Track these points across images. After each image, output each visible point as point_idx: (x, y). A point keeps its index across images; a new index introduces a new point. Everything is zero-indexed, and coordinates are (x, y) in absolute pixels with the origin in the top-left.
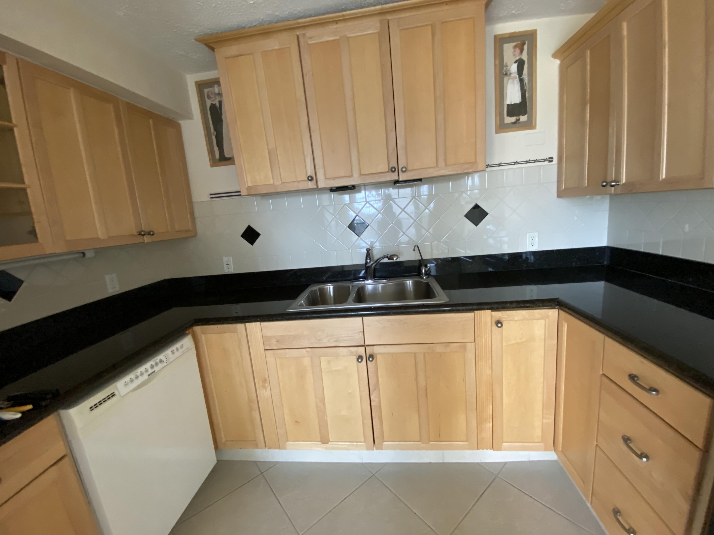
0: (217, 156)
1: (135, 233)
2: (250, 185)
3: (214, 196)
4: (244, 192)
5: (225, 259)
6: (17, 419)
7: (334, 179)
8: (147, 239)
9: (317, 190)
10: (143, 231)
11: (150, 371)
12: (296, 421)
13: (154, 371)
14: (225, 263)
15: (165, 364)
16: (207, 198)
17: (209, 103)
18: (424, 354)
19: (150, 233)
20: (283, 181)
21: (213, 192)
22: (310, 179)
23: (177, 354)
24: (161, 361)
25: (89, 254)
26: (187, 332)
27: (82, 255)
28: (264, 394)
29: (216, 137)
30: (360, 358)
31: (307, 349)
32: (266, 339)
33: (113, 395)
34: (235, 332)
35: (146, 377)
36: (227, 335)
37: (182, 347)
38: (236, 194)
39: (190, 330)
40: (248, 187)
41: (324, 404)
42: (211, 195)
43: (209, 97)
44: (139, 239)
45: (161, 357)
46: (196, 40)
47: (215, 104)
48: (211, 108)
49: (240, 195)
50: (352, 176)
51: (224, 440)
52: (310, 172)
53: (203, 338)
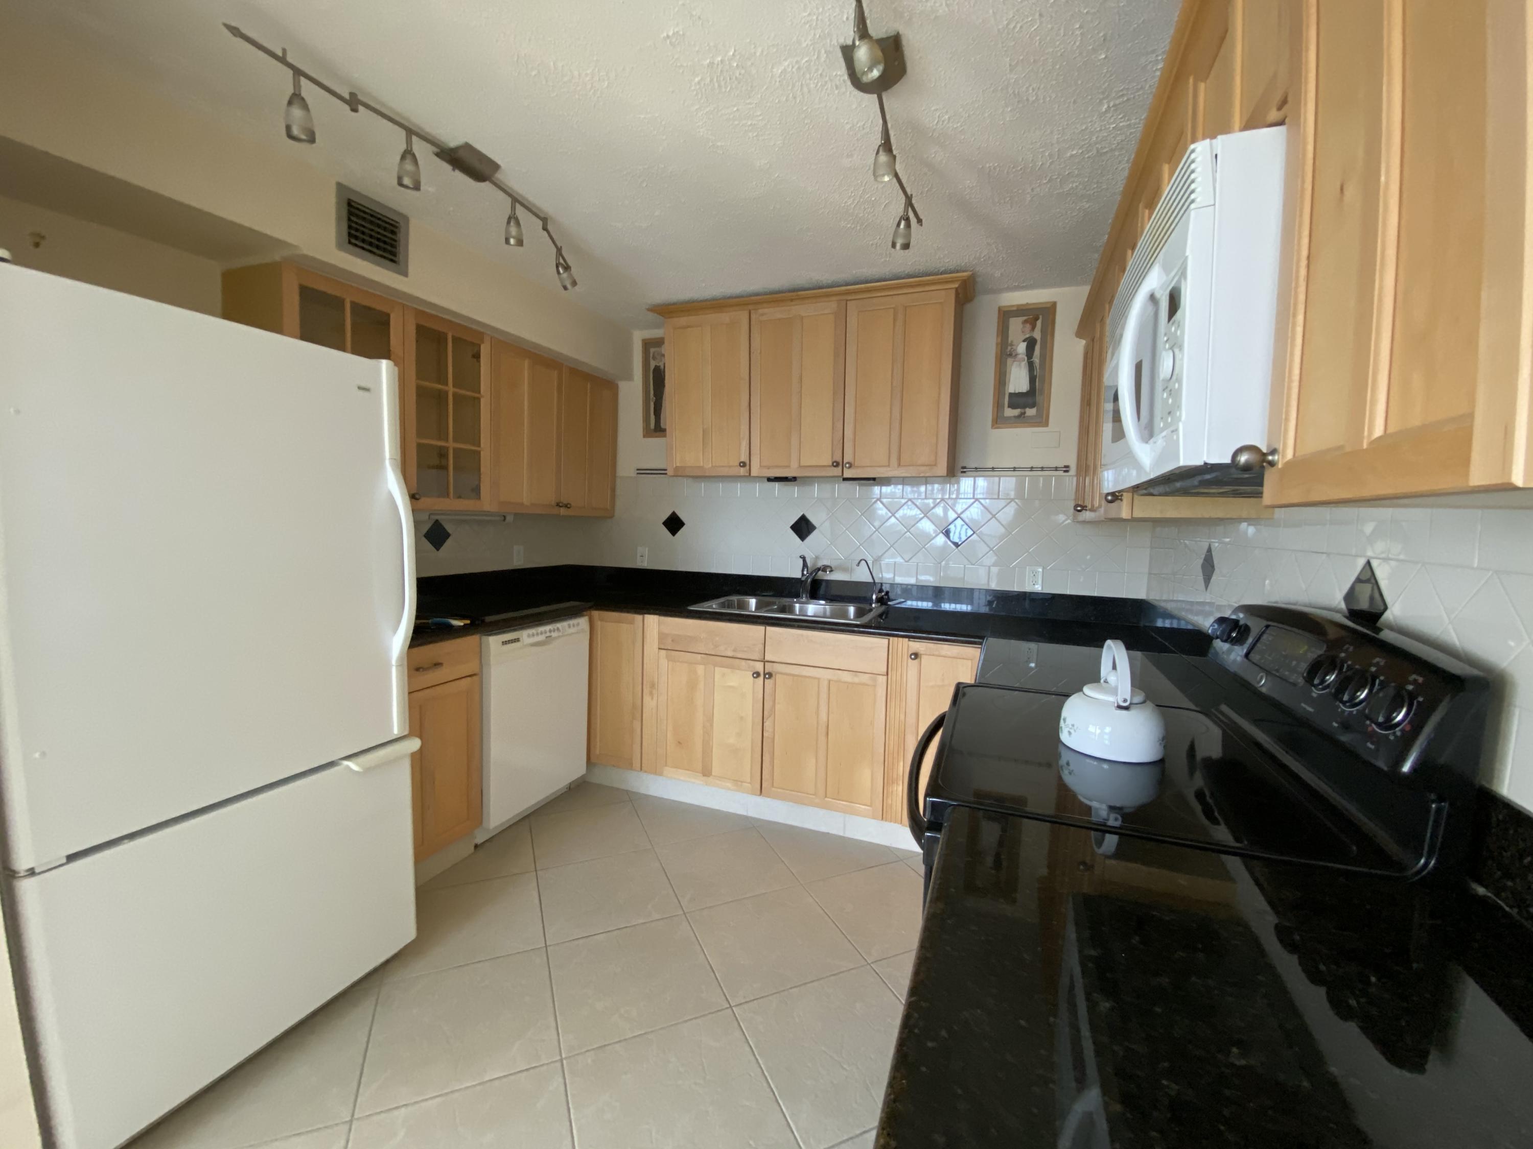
0: (652, 426)
1: (553, 503)
2: (678, 465)
3: (641, 472)
4: (670, 472)
5: (640, 550)
6: (460, 626)
7: (768, 468)
8: (563, 511)
9: (749, 477)
10: (561, 502)
11: (548, 634)
12: (679, 742)
13: (550, 636)
14: (639, 555)
15: (560, 634)
16: (632, 473)
17: (653, 364)
18: (829, 681)
19: (567, 506)
20: (714, 465)
21: (639, 468)
22: (742, 464)
23: (572, 630)
24: (558, 629)
25: (510, 519)
26: (585, 613)
27: (503, 518)
28: (650, 703)
29: (655, 404)
30: (757, 675)
31: (703, 655)
32: (662, 637)
33: (517, 640)
34: (632, 622)
35: (541, 638)
36: (625, 626)
37: (578, 624)
38: (662, 472)
39: (589, 612)
40: (676, 467)
41: (712, 725)
42: (638, 470)
43: (654, 358)
44: (555, 511)
45: (559, 625)
46: (649, 310)
47: (660, 366)
48: (654, 370)
49: (666, 474)
50: (788, 467)
51: (598, 752)
52: (744, 458)
53: (598, 624)
